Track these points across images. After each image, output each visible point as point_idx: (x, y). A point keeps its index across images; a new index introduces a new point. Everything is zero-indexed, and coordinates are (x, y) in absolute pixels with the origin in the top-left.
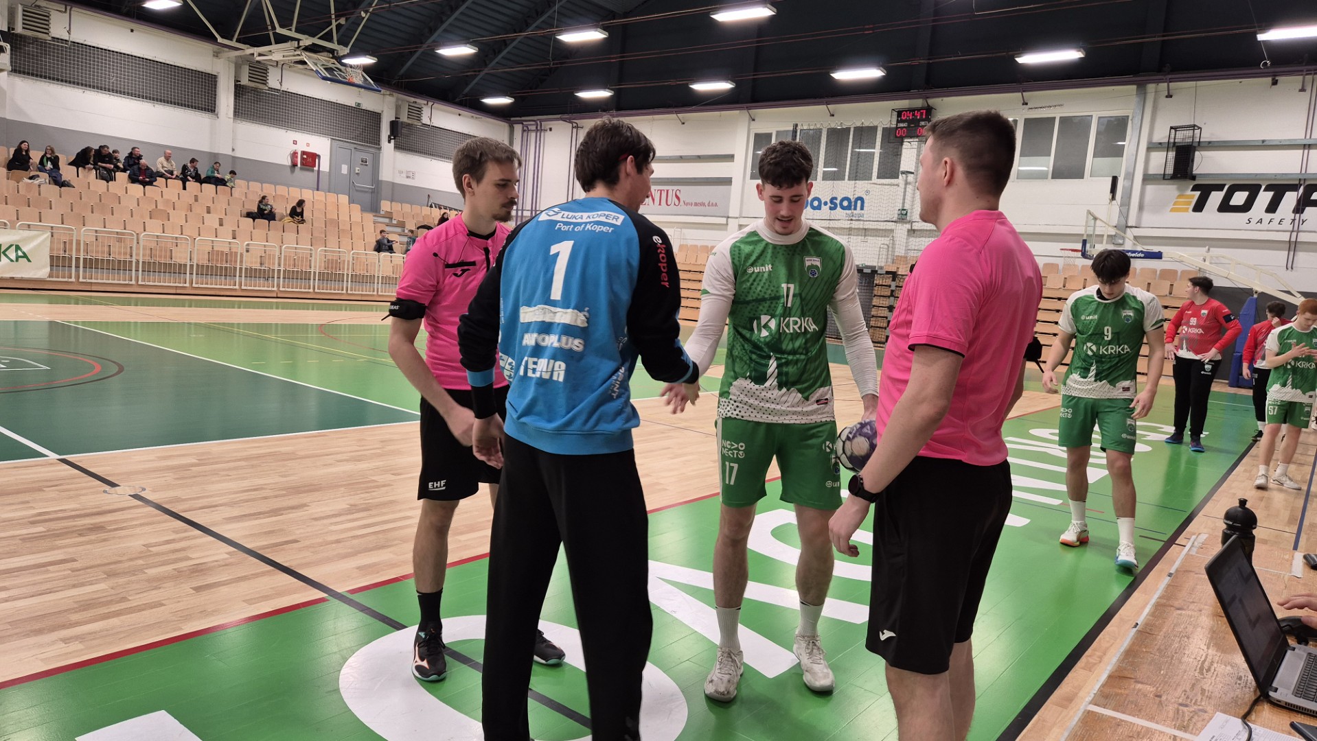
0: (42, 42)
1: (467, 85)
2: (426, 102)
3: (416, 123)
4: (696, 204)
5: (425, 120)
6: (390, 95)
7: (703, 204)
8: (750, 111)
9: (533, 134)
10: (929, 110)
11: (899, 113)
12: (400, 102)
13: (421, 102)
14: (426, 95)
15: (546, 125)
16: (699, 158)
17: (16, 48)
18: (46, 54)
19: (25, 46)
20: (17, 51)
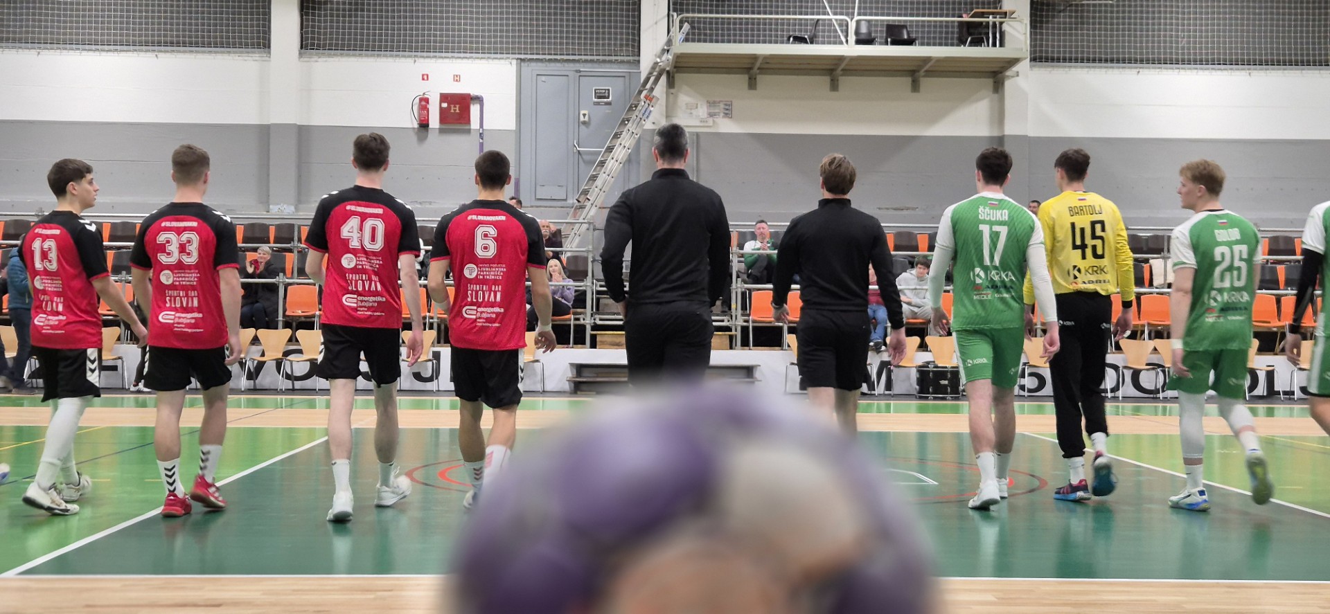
17: (1041, 22)
18: (1082, 23)
19: (1053, 17)
20: (1041, 28)
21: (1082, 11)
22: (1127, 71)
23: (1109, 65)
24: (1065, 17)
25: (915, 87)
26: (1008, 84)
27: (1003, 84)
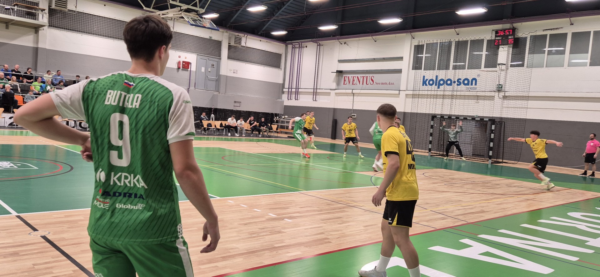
0: (63, 12)
1: (264, 26)
2: (244, 35)
3: (238, 45)
5: (243, 44)
6: (226, 32)
8: (412, 34)
9: (297, 50)
10: (514, 30)
11: (497, 32)
12: (231, 36)
13: (241, 35)
14: (244, 31)
15: (304, 44)
16: (384, 59)
17: (52, 15)
18: (65, 18)
19: (56, 14)
20: (52, 17)
21: (65, 14)
22: (78, 34)
23: (73, 31)
24: (60, 15)
25: (7, 27)
26: (40, 32)
27: (38, 32)
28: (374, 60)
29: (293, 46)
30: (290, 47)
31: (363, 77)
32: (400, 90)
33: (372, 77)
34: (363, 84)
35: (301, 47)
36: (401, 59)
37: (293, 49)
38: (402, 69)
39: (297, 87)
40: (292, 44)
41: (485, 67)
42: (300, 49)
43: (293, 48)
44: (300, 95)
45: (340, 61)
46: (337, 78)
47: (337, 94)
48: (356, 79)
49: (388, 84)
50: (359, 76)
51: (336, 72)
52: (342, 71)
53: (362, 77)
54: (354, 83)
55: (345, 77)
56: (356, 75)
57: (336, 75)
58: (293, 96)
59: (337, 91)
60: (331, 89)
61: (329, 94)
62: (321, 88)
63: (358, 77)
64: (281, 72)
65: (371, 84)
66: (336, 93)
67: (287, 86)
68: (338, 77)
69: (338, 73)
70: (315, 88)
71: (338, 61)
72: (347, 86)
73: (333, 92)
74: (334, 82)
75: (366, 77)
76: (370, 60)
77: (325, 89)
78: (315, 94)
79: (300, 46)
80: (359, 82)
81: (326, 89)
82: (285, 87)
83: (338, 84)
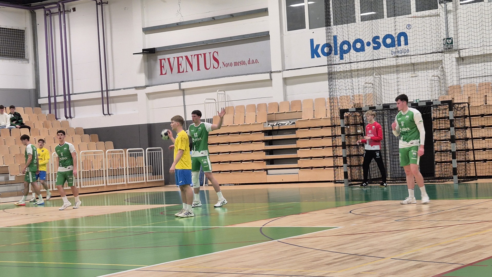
4: (236, 64)
7: (243, 63)
9: (57, 18)
15: (69, 5)
16: (233, 17)
28: (214, 20)
29: (47, 12)
30: (40, 13)
31: (198, 55)
32: (271, 72)
33: (215, 53)
34: (199, 69)
35: (63, 12)
36: (264, 12)
37: (48, 18)
38: (268, 32)
39: (67, 93)
40: (44, 8)
41: (417, 10)
42: (62, 16)
43: (46, 15)
44: (74, 107)
45: (147, 30)
46: (147, 63)
47: (151, 96)
48: (183, 62)
49: (247, 62)
50: (189, 54)
51: (142, 52)
52: (154, 48)
53: (196, 56)
54: (181, 70)
55: (161, 60)
56: (183, 54)
57: (143, 57)
58: (62, 111)
59: (150, 90)
60: (136, 88)
61: (133, 98)
62: (116, 88)
63: (187, 57)
64: (29, 67)
65: (214, 67)
66: (148, 95)
67: (44, 92)
68: (148, 61)
69: (146, 55)
70: (104, 89)
71: (143, 31)
72: (169, 77)
73: (141, 94)
74: (140, 72)
75: (203, 55)
76: (206, 20)
77: (124, 89)
78: (105, 101)
79: (61, 10)
80: (191, 66)
81: (127, 88)
82: (41, 97)
83: (150, 75)
